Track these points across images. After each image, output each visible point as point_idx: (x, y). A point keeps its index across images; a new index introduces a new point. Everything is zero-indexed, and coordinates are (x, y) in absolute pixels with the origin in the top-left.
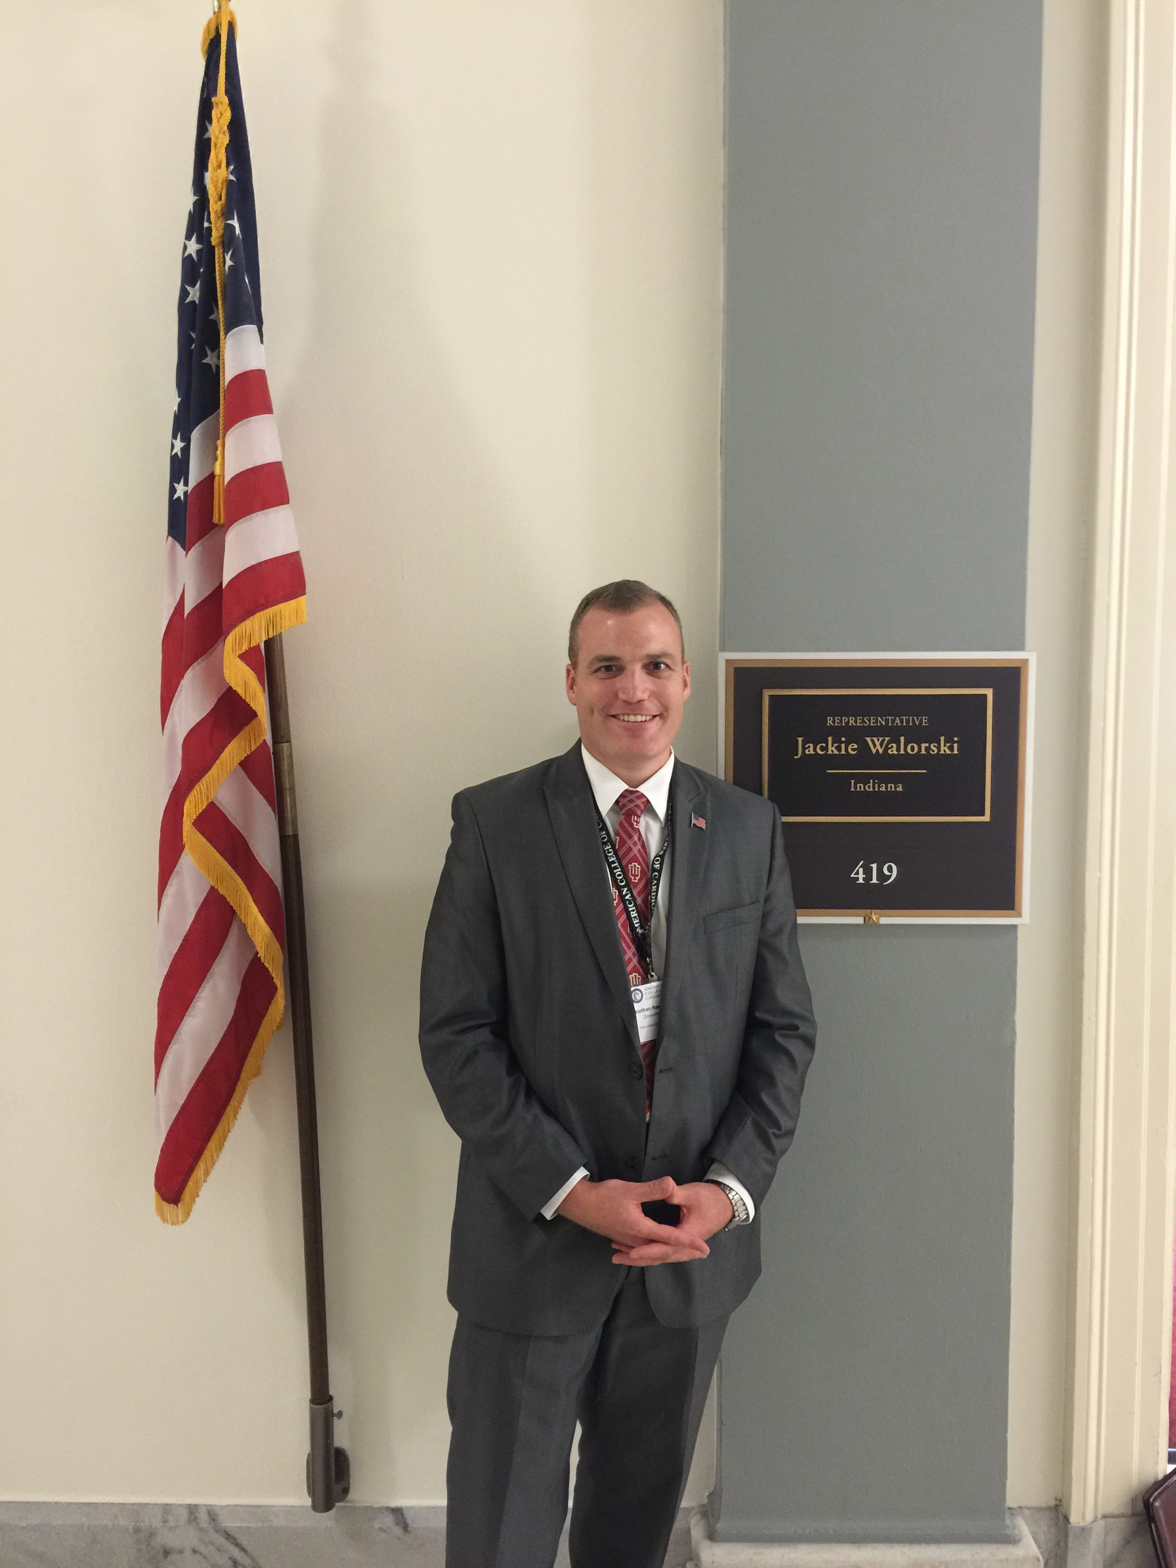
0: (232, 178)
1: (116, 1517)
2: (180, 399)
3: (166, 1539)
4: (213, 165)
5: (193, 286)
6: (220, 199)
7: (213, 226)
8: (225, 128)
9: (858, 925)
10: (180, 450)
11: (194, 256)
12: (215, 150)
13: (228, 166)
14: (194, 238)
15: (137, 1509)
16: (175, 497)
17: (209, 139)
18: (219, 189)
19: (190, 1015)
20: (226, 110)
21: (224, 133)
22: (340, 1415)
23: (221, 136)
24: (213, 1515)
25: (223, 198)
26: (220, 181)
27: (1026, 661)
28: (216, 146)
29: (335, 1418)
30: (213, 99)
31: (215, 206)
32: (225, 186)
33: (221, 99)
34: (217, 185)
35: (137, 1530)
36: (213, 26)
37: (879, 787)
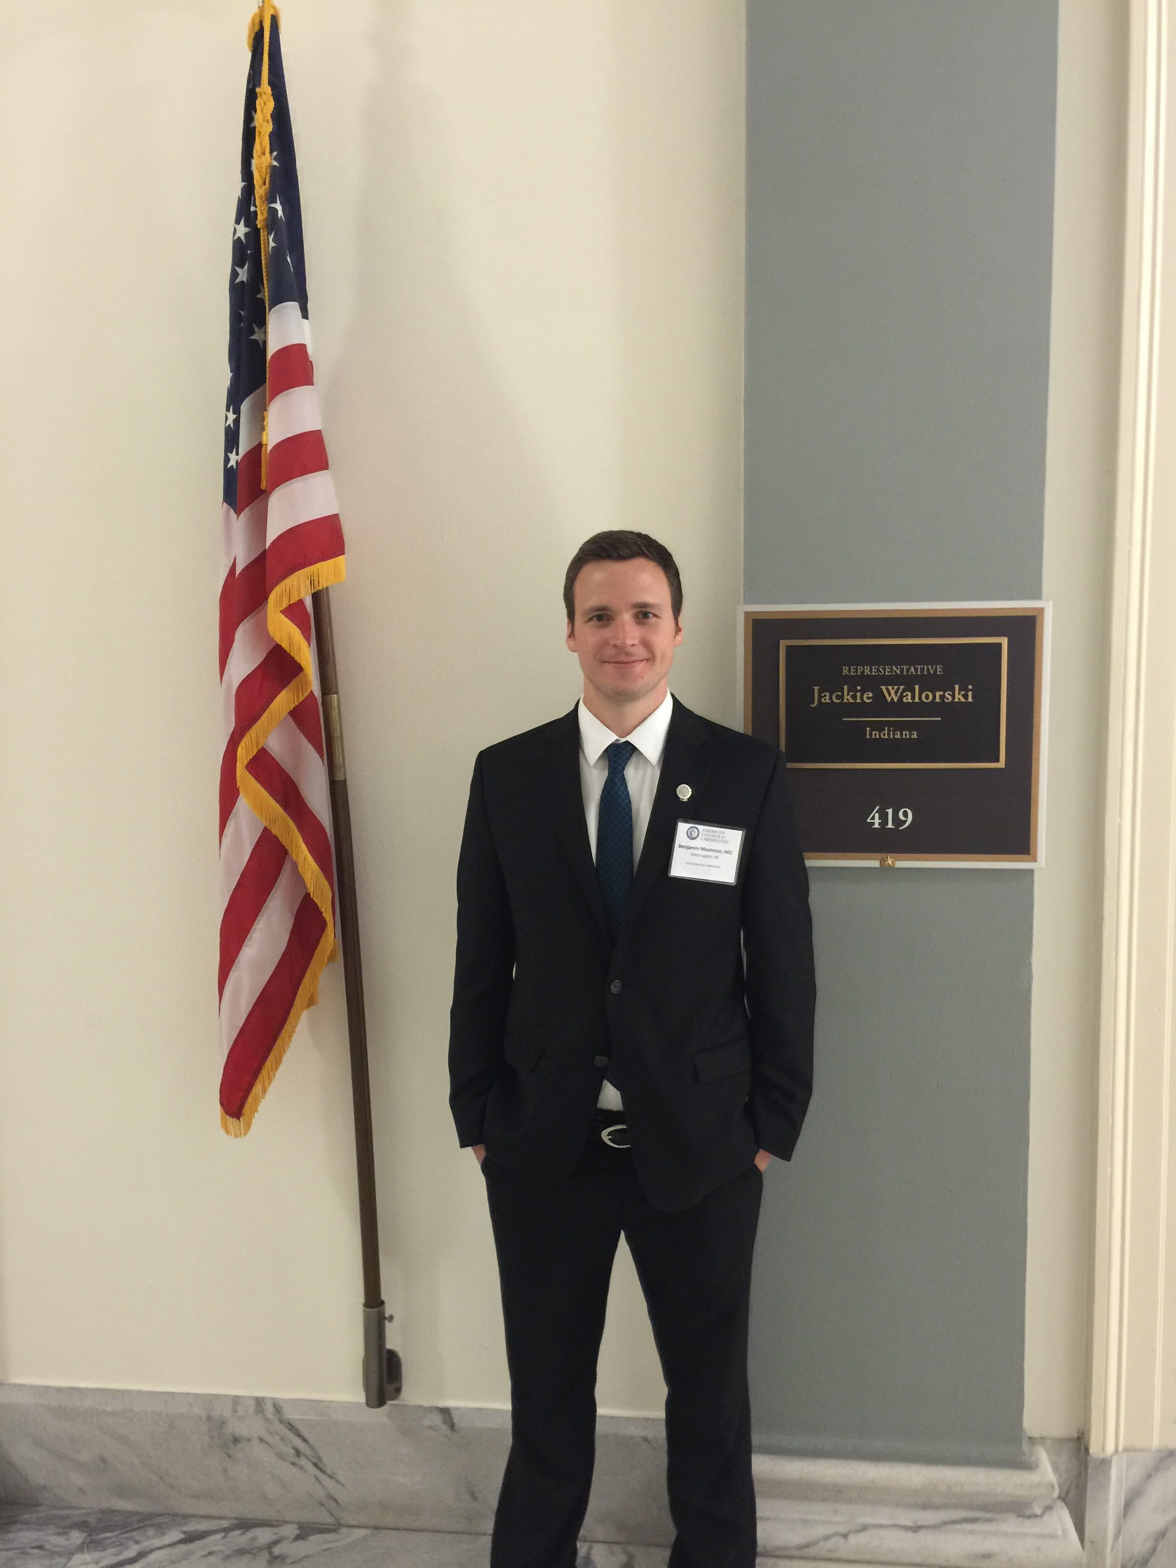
0: (275, 163)
1: (191, 1405)
2: (232, 374)
3: (236, 1427)
4: (257, 152)
5: (242, 267)
6: (264, 184)
7: (258, 210)
8: (269, 117)
9: (875, 869)
10: (232, 421)
11: (243, 238)
12: (259, 138)
13: (271, 153)
14: (242, 222)
15: (210, 1400)
16: (229, 466)
17: (255, 128)
18: (264, 174)
19: (247, 945)
20: (268, 100)
21: (268, 122)
22: (391, 1318)
23: (265, 124)
24: (277, 1408)
25: (267, 182)
26: (264, 166)
27: (1041, 611)
28: (260, 134)
29: (387, 1322)
30: (258, 90)
31: (260, 191)
32: (269, 171)
33: (265, 89)
34: (261, 171)
35: (209, 1418)
36: (258, 20)
37: (894, 735)
